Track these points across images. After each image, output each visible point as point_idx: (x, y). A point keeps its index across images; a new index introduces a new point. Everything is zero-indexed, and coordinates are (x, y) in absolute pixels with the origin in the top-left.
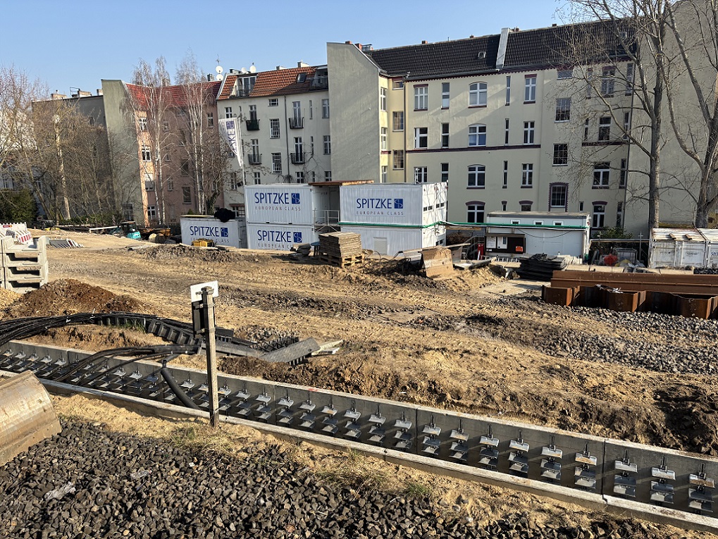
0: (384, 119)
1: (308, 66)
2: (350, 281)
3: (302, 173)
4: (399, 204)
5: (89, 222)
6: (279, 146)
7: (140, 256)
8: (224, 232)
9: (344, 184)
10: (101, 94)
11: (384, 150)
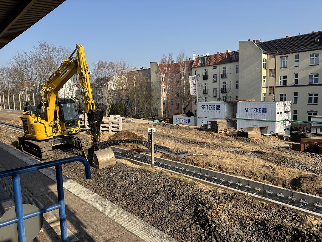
0: (264, 73)
1: (231, 51)
2: (218, 138)
3: (225, 97)
4: (264, 110)
5: (142, 116)
6: (216, 86)
7: (151, 126)
8: (189, 121)
9: (239, 102)
10: (150, 68)
11: (264, 86)
